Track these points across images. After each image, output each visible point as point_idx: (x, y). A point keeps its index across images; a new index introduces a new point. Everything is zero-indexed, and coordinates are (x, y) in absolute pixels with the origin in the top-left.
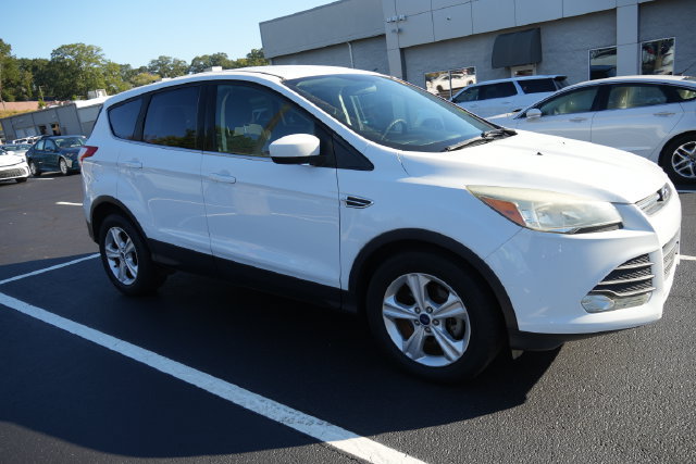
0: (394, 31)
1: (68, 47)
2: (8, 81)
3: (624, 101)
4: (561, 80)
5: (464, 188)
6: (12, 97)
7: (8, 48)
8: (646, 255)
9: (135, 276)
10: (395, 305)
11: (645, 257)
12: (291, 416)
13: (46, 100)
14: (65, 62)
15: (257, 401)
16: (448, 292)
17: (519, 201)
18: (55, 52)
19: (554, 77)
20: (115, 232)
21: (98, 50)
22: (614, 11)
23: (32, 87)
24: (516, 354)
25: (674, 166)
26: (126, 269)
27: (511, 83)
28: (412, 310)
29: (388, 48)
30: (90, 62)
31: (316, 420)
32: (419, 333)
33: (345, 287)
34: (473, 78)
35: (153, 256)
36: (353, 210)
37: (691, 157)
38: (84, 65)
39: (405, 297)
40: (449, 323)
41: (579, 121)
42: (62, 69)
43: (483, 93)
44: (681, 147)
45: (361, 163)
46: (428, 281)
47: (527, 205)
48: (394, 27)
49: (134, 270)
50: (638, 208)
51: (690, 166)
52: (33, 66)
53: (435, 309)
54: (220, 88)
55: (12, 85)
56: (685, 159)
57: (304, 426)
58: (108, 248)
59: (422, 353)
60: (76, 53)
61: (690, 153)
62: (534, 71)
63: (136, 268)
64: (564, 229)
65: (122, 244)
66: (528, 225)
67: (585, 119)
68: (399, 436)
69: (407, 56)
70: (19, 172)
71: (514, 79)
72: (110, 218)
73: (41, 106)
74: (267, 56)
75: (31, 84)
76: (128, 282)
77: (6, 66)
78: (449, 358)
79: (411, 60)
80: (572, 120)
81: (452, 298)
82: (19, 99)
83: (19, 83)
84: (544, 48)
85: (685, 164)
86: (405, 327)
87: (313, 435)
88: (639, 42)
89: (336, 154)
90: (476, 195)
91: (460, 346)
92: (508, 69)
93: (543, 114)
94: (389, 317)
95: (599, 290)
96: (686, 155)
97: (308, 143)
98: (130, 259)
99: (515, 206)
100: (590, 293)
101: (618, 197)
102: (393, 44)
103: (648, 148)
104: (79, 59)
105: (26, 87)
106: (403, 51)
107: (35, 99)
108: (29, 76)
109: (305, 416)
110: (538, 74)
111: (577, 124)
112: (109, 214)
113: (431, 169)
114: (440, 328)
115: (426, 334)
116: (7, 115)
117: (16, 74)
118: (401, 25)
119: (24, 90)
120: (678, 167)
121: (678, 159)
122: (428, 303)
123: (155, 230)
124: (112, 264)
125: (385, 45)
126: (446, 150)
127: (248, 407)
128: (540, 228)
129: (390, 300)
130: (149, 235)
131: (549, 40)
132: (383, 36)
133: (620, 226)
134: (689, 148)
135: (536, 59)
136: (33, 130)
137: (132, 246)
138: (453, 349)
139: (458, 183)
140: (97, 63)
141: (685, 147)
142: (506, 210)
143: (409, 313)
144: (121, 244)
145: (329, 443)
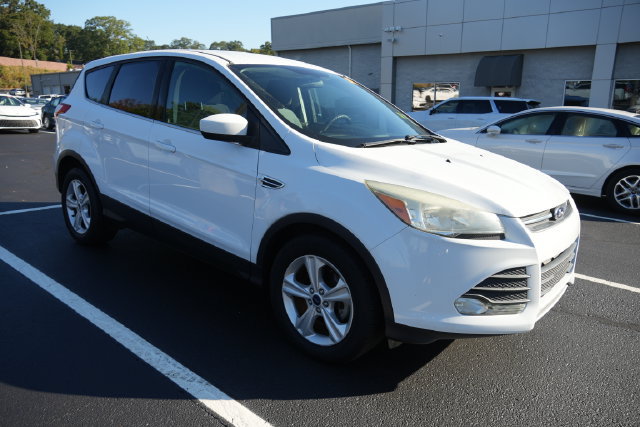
0: (389, 40)
1: (102, 19)
2: (43, 42)
3: (582, 130)
4: (534, 104)
5: (362, 181)
6: (45, 57)
7: (48, 12)
8: (524, 268)
9: (87, 226)
10: (293, 283)
11: (523, 269)
12: (177, 370)
13: (74, 63)
14: (97, 32)
15: (153, 354)
16: (339, 277)
17: (409, 201)
18: (88, 22)
19: (528, 101)
20: (76, 185)
21: (128, 25)
22: (593, 48)
23: (64, 51)
24: (392, 344)
25: (616, 196)
26: (81, 219)
27: (488, 101)
28: (307, 290)
29: (383, 55)
30: (118, 34)
31: (199, 378)
32: (311, 311)
33: (254, 260)
34: (457, 93)
35: (105, 212)
36: (267, 190)
37: (633, 189)
38: (112, 37)
39: (303, 277)
40: (338, 306)
41: (534, 142)
42: (92, 38)
43: (460, 107)
44: (624, 179)
45: (279, 147)
46: (323, 264)
47: (415, 205)
48: (391, 37)
49: (88, 221)
50: (522, 223)
51: (630, 198)
52: (67, 32)
53: (326, 291)
54: (177, 64)
55: (46, 46)
56: (626, 191)
57: (185, 382)
58: (69, 198)
59: (311, 331)
60: (108, 25)
61: (633, 186)
62: (512, 94)
63: (89, 220)
64: (446, 233)
65: (81, 195)
66: (413, 223)
67: (539, 142)
68: (268, 403)
69: (398, 66)
70: (31, 123)
71: (492, 98)
72: (73, 171)
73: (69, 68)
74: (274, 49)
75: (64, 48)
76: (81, 231)
77: (44, 29)
78: (333, 339)
79: (402, 69)
80: (527, 141)
81: (341, 283)
82: (51, 59)
83: (52, 45)
84: (524, 74)
85: (627, 195)
86: (300, 305)
87: (189, 391)
88: (613, 79)
89: (260, 136)
90: (372, 190)
91: (343, 329)
92: (489, 89)
93: (503, 132)
94: (288, 294)
95: (472, 294)
96: (627, 187)
97: (237, 123)
98: (86, 211)
99: (404, 205)
100: (464, 296)
101: (503, 210)
102: (387, 52)
103: (593, 176)
104: (108, 31)
105: (58, 49)
106: (396, 59)
107: (64, 61)
108: (62, 40)
109: (191, 373)
110: (516, 96)
111: (532, 145)
112: (72, 167)
113: (340, 161)
114: (329, 310)
115: (316, 313)
116: (38, 73)
117: (50, 36)
118: (397, 36)
119: (57, 52)
120: (619, 198)
121: (620, 190)
122: (321, 285)
123: (107, 186)
124: (71, 213)
125: (380, 53)
126: (361, 146)
127: (143, 357)
128: (425, 228)
129: (290, 278)
130: (102, 192)
131: (531, 66)
132: (379, 44)
133: (502, 237)
134: (632, 181)
135: (516, 82)
136: (58, 89)
137: (87, 199)
138: (337, 331)
139: (358, 176)
140: (124, 36)
141: (628, 180)
142: (396, 207)
143: (305, 293)
144: (79, 196)
145: (201, 401)
